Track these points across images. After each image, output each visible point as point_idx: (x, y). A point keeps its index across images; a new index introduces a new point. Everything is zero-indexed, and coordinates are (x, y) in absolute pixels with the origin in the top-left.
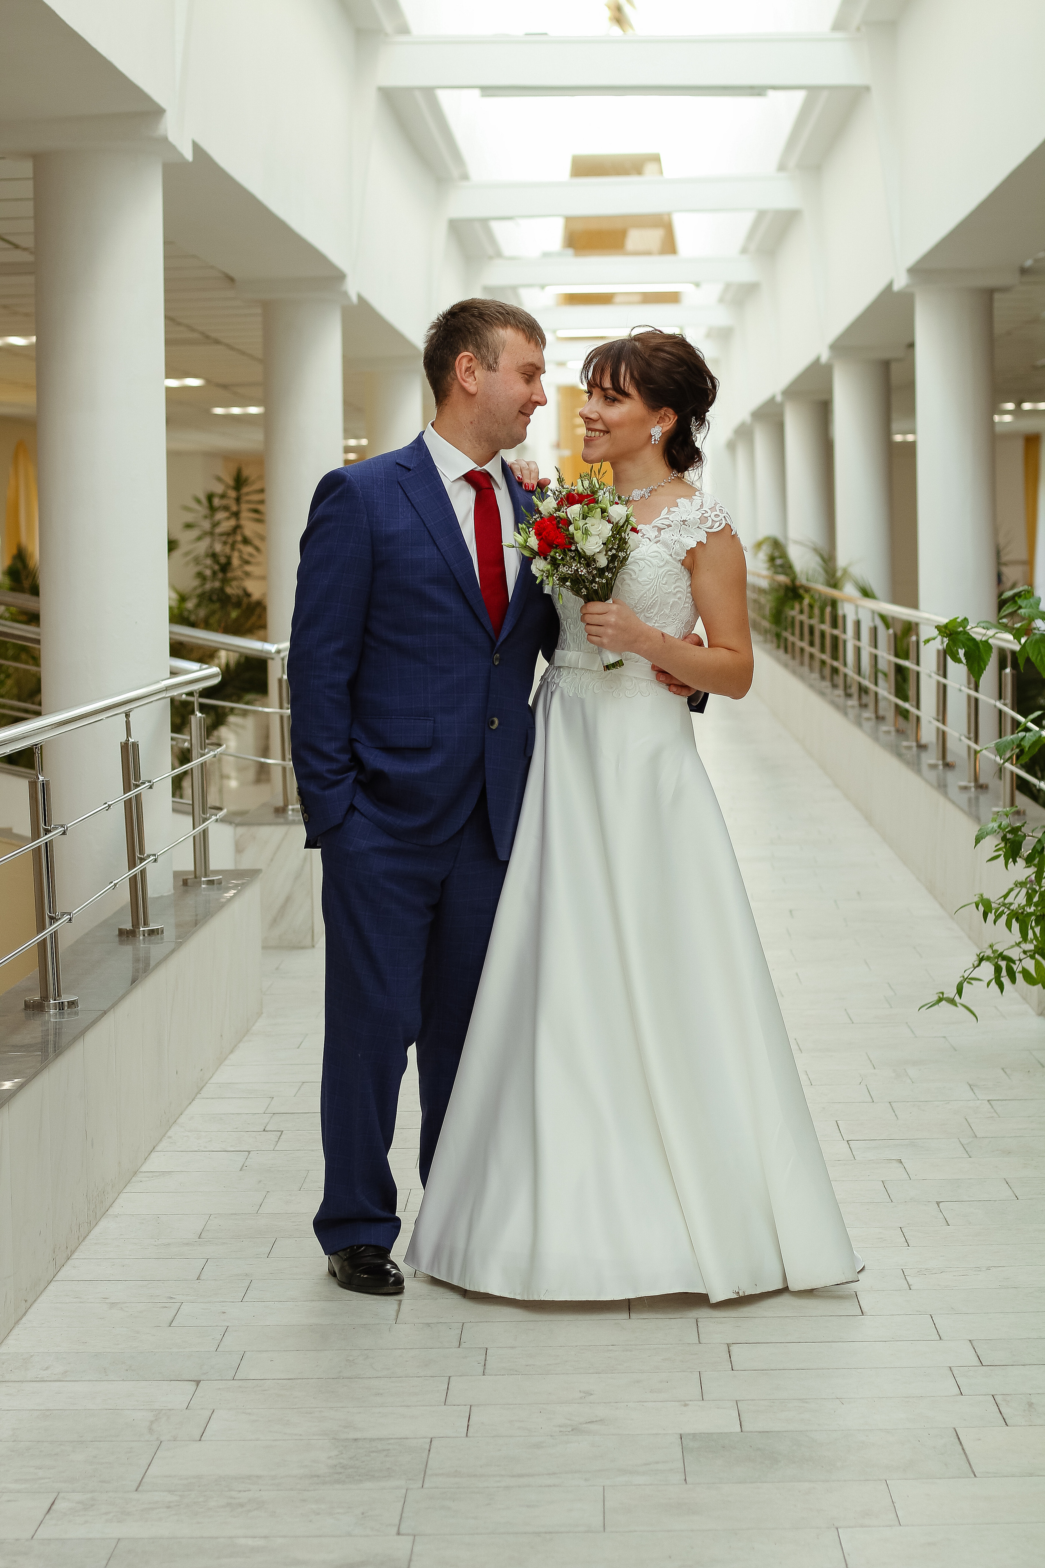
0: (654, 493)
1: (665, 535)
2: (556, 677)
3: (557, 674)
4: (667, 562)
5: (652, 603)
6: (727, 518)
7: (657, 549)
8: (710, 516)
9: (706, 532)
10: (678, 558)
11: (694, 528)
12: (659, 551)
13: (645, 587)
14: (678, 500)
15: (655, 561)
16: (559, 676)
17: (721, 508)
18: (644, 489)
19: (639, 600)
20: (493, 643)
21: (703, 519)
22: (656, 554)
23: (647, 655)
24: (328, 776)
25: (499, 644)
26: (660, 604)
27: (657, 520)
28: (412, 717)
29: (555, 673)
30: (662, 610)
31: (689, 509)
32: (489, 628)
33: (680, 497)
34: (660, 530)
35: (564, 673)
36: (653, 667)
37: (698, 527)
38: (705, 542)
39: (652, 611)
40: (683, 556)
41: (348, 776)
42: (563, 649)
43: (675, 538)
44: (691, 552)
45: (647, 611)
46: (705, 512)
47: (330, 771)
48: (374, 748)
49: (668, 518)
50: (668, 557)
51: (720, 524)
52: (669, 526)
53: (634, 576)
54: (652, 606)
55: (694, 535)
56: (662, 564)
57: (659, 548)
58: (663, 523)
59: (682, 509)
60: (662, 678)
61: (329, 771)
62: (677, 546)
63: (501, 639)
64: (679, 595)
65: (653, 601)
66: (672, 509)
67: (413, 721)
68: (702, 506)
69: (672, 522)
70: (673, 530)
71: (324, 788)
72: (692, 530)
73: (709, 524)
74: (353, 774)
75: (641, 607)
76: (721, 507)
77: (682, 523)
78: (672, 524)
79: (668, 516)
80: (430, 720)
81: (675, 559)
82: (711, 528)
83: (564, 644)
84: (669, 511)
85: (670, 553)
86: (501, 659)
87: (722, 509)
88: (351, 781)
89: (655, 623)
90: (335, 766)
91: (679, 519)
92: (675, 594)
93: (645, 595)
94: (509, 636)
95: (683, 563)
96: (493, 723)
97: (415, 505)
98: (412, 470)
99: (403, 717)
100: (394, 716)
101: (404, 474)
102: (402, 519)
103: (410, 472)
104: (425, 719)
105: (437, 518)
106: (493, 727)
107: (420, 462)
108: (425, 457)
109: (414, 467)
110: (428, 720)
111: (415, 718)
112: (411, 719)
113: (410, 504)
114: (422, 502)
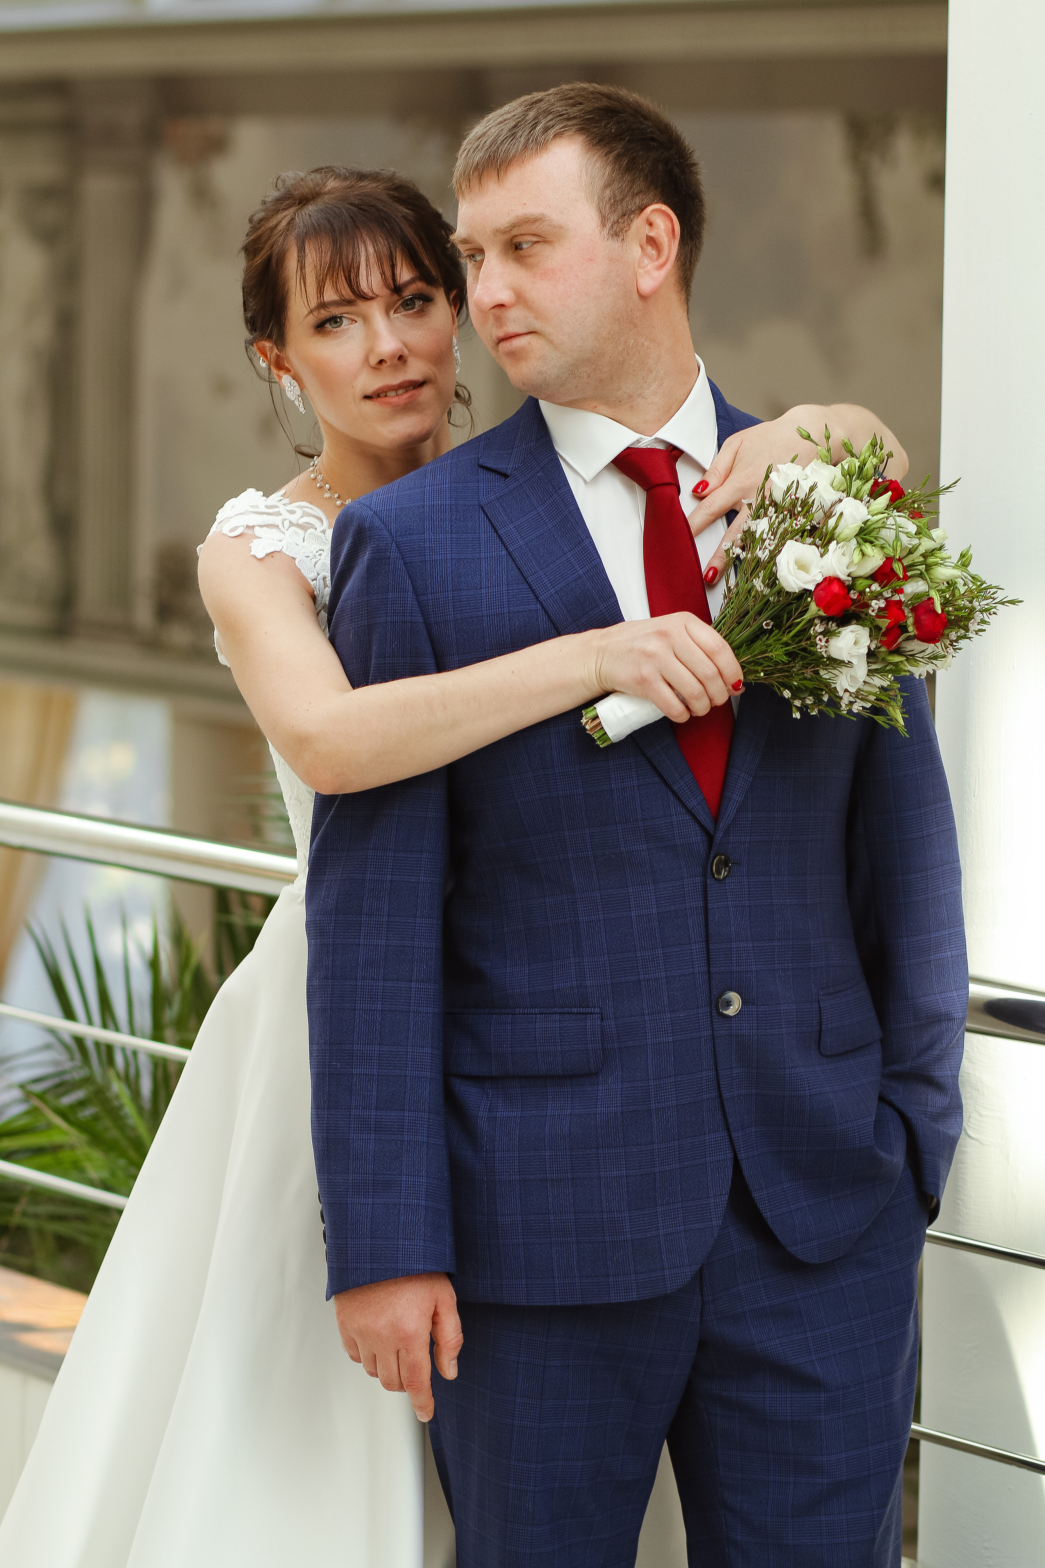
20: (708, 834)
25: (719, 834)
28: (555, 1010)
80: (592, 1013)
96: (728, 1004)
97: (516, 555)
98: (510, 475)
99: (537, 1011)
100: (519, 1009)
101: (495, 486)
102: (488, 588)
103: (507, 481)
104: (583, 1014)
105: (561, 577)
106: (731, 1011)
107: (527, 456)
108: (536, 443)
109: (515, 468)
110: (588, 1013)
111: (561, 1010)
112: (553, 1014)
113: (504, 552)
114: (531, 546)
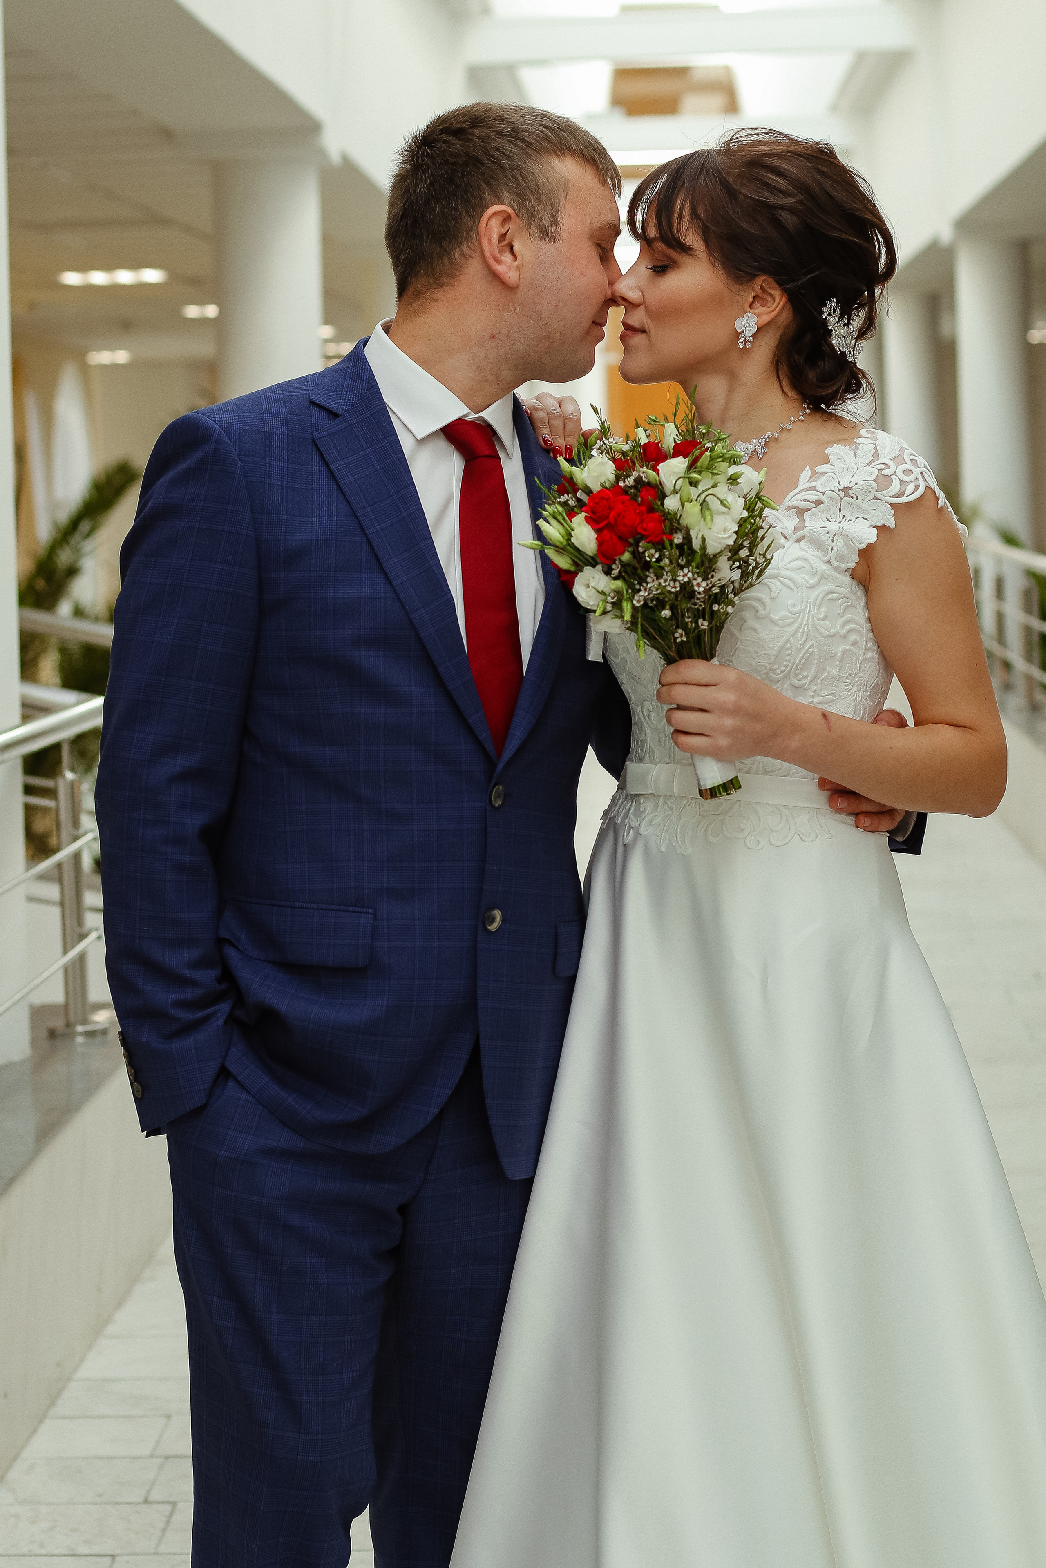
0: (772, 444)
1: (814, 523)
2: (634, 813)
3: (635, 809)
4: (824, 577)
5: (803, 658)
6: (926, 476)
7: (801, 554)
8: (895, 474)
9: (891, 504)
10: (844, 566)
11: (866, 500)
12: (806, 556)
13: (786, 629)
14: (828, 451)
15: (799, 578)
16: (639, 813)
17: (912, 457)
18: (755, 441)
19: (776, 657)
20: (491, 764)
21: (884, 481)
22: (800, 563)
23: (803, 760)
24: (175, 1012)
25: (501, 766)
26: (819, 659)
27: (792, 494)
28: (332, 907)
29: (630, 808)
30: (825, 670)
31: (853, 465)
32: (484, 735)
33: (831, 443)
34: (801, 512)
35: (647, 806)
36: (823, 783)
37: (875, 498)
38: (892, 526)
39: (805, 673)
40: (853, 560)
41: (215, 1013)
42: (641, 760)
43: (833, 527)
44: (866, 553)
45: (796, 675)
46: (883, 466)
47: (181, 1004)
48: (262, 960)
49: (813, 488)
50: (825, 567)
51: (917, 487)
52: (819, 503)
53: (762, 612)
54: (805, 664)
55: (868, 513)
56: (813, 581)
57: (803, 550)
58: (805, 497)
59: (839, 466)
60: (842, 803)
61: (179, 1004)
62: (839, 543)
63: (507, 755)
64: (853, 637)
65: (805, 654)
66: (819, 469)
67: (333, 913)
68: (876, 455)
69: (823, 493)
70: (827, 510)
71: (170, 1037)
72: (864, 505)
73: (895, 487)
74: (224, 1008)
75: (783, 668)
76: (912, 454)
77: (842, 494)
78: (823, 498)
79: (812, 484)
80: (366, 913)
81: (836, 569)
82: (901, 494)
83: (642, 750)
84: (813, 473)
85: (826, 559)
86: (506, 796)
87: (915, 458)
88: (220, 1022)
89: (813, 697)
90: (189, 994)
91: (835, 486)
92: (845, 637)
93: (788, 646)
94: (521, 749)
95: (853, 574)
96: (493, 920)
97: (346, 489)
98: (341, 415)
99: (315, 906)
100: (298, 903)
101: (326, 424)
102: (319, 517)
103: (338, 420)
104: (358, 912)
105: (386, 517)
106: (493, 927)
107: (358, 401)
108: (367, 391)
109: (346, 409)
110: (363, 913)
111: (338, 907)
112: (330, 910)
113: (334, 487)
114: (360, 483)
